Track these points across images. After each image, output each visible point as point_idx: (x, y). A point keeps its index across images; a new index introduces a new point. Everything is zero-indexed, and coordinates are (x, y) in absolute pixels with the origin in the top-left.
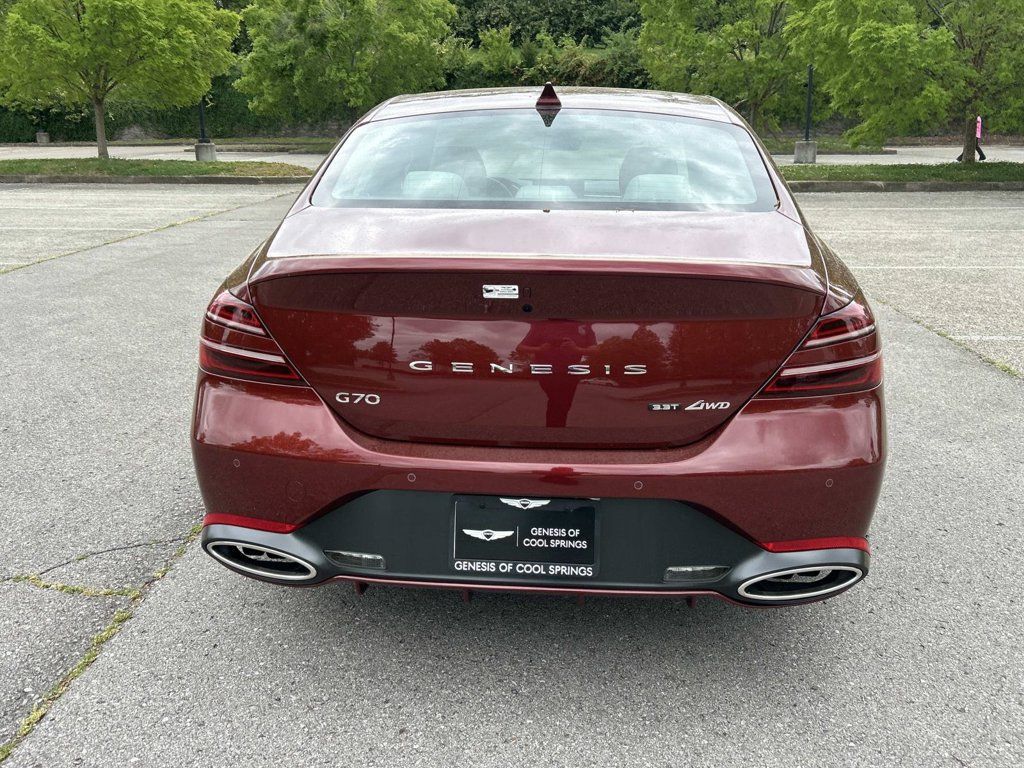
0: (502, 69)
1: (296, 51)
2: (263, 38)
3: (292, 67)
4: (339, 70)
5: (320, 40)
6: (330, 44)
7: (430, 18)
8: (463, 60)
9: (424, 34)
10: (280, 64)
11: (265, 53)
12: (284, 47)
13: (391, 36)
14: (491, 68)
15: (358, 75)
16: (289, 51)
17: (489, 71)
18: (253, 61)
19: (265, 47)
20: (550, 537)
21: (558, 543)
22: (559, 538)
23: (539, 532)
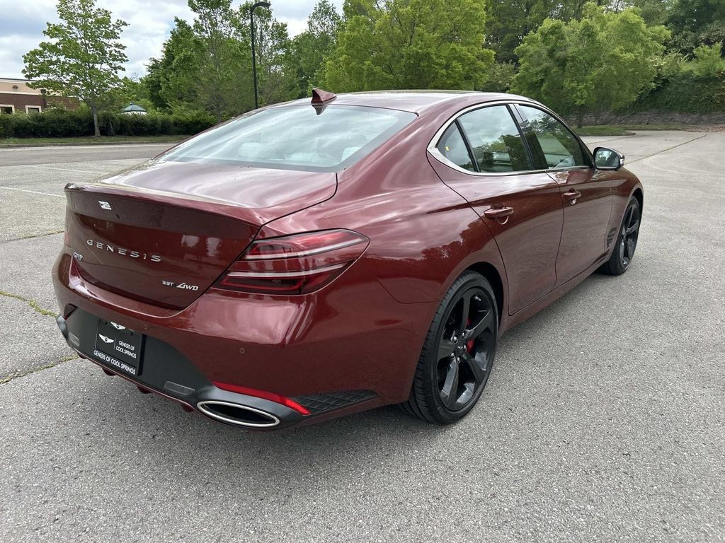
0: (709, 74)
1: (546, 71)
2: (527, 63)
3: (542, 81)
4: (572, 81)
5: (562, 63)
6: (569, 64)
7: (647, 41)
8: (679, 69)
9: (640, 53)
10: (535, 79)
11: (526, 73)
12: (539, 69)
13: (613, 56)
14: (699, 74)
15: (585, 84)
16: (541, 71)
17: (698, 76)
18: (518, 78)
19: (526, 69)
20: (124, 348)
21: (126, 352)
22: (127, 349)
23: (121, 343)
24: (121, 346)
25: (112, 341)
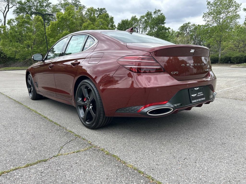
20: (200, 94)
21: (201, 95)
22: (201, 94)
23: (199, 93)
24: (199, 94)
25: (196, 94)
